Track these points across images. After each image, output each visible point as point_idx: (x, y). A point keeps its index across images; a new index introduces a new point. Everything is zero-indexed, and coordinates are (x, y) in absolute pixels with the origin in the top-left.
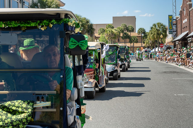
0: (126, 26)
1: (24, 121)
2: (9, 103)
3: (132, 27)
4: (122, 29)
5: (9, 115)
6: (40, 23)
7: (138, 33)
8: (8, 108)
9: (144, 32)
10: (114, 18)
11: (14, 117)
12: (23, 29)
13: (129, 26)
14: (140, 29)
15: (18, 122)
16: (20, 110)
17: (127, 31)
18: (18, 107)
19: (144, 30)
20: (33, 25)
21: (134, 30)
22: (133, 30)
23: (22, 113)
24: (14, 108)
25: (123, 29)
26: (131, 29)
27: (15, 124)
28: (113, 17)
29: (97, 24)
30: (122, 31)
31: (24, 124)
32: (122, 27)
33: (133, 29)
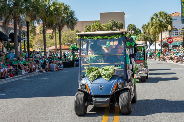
0: (115, 22)
1: (111, 73)
2: (105, 67)
3: (121, 24)
4: (110, 26)
5: (105, 71)
6: (116, 36)
7: (128, 29)
8: (105, 69)
9: (134, 28)
10: (102, 15)
11: (107, 72)
12: (109, 39)
13: (118, 22)
14: (130, 25)
15: (109, 74)
16: (109, 69)
17: (116, 28)
18: (108, 68)
19: (134, 26)
20: (112, 37)
21: (124, 27)
22: (122, 27)
23: (110, 70)
24: (107, 69)
25: (112, 26)
26: (120, 25)
27: (108, 74)
28: (100, 13)
29: (83, 22)
30: (111, 27)
31: (111, 74)
32: (110, 23)
33: (123, 25)
